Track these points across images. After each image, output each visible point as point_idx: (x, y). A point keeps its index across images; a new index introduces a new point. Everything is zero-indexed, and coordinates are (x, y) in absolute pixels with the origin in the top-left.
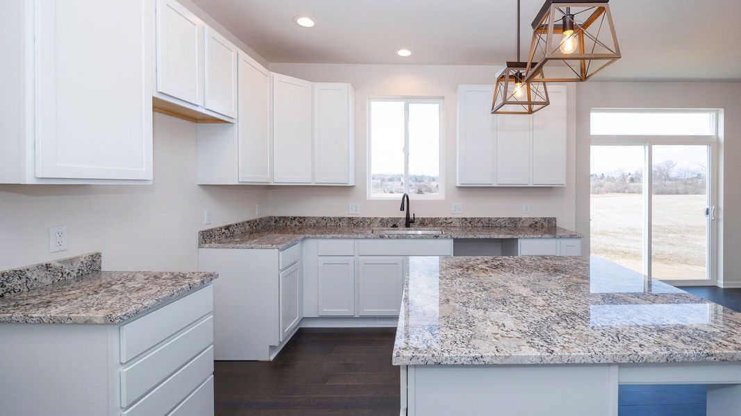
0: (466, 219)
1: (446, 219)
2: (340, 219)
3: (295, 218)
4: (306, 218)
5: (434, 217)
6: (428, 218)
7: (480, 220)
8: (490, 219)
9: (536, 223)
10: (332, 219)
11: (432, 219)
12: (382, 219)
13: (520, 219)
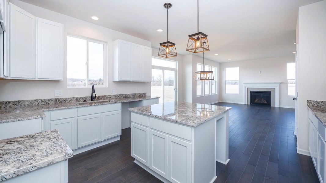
0: (117, 95)
1: (109, 96)
2: (49, 100)
3: (9, 102)
4: (21, 101)
5: (104, 95)
6: (101, 96)
7: (122, 95)
8: (126, 95)
9: (141, 95)
10: (43, 101)
11: (103, 96)
12: (77, 98)
13: (136, 94)
